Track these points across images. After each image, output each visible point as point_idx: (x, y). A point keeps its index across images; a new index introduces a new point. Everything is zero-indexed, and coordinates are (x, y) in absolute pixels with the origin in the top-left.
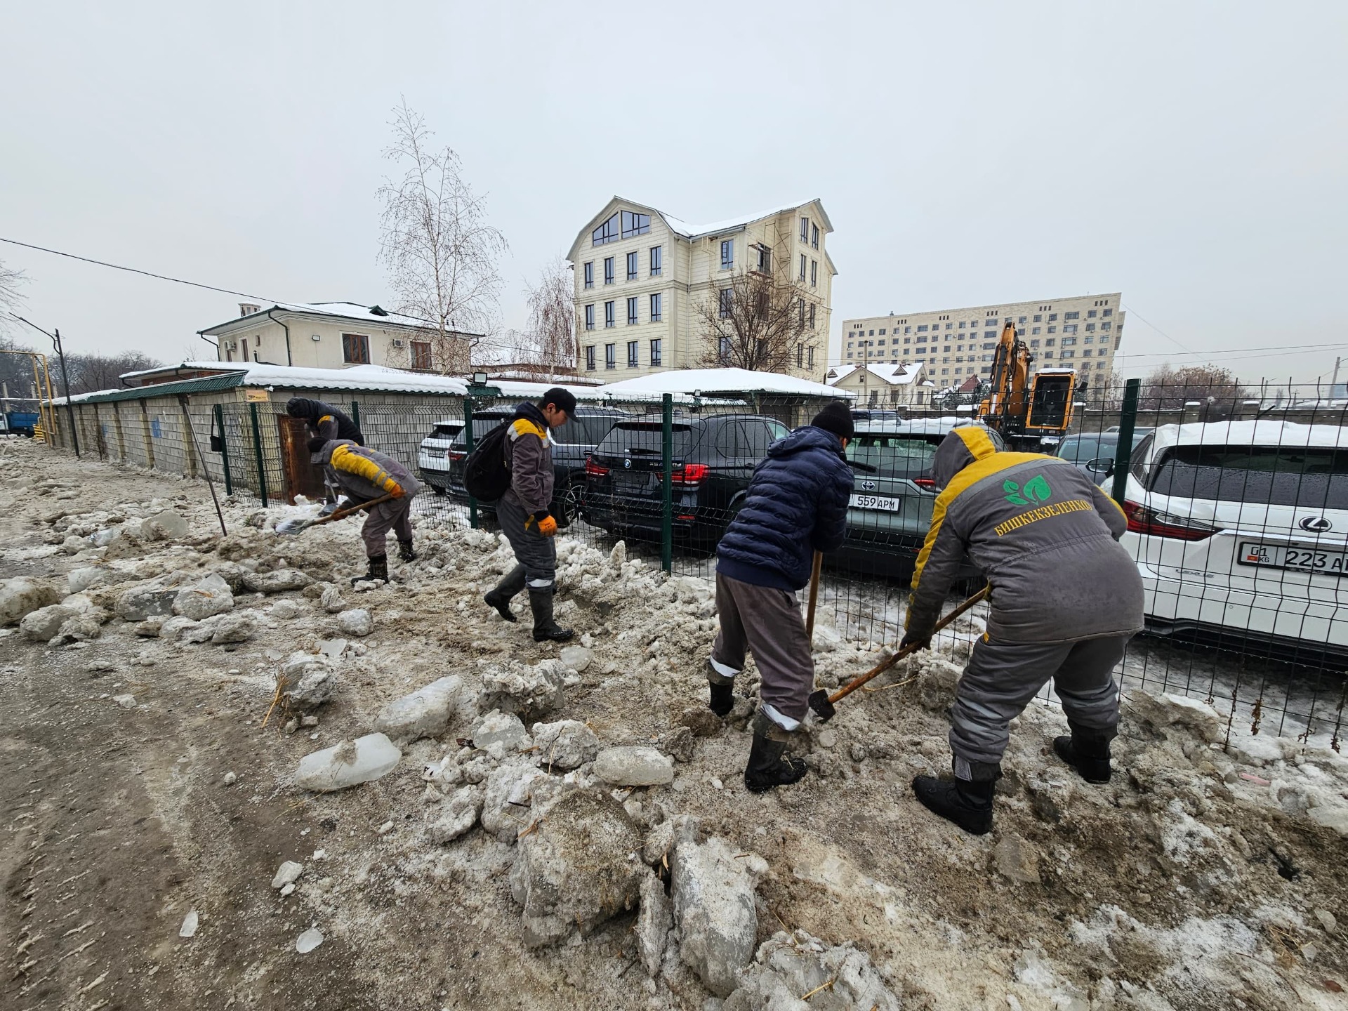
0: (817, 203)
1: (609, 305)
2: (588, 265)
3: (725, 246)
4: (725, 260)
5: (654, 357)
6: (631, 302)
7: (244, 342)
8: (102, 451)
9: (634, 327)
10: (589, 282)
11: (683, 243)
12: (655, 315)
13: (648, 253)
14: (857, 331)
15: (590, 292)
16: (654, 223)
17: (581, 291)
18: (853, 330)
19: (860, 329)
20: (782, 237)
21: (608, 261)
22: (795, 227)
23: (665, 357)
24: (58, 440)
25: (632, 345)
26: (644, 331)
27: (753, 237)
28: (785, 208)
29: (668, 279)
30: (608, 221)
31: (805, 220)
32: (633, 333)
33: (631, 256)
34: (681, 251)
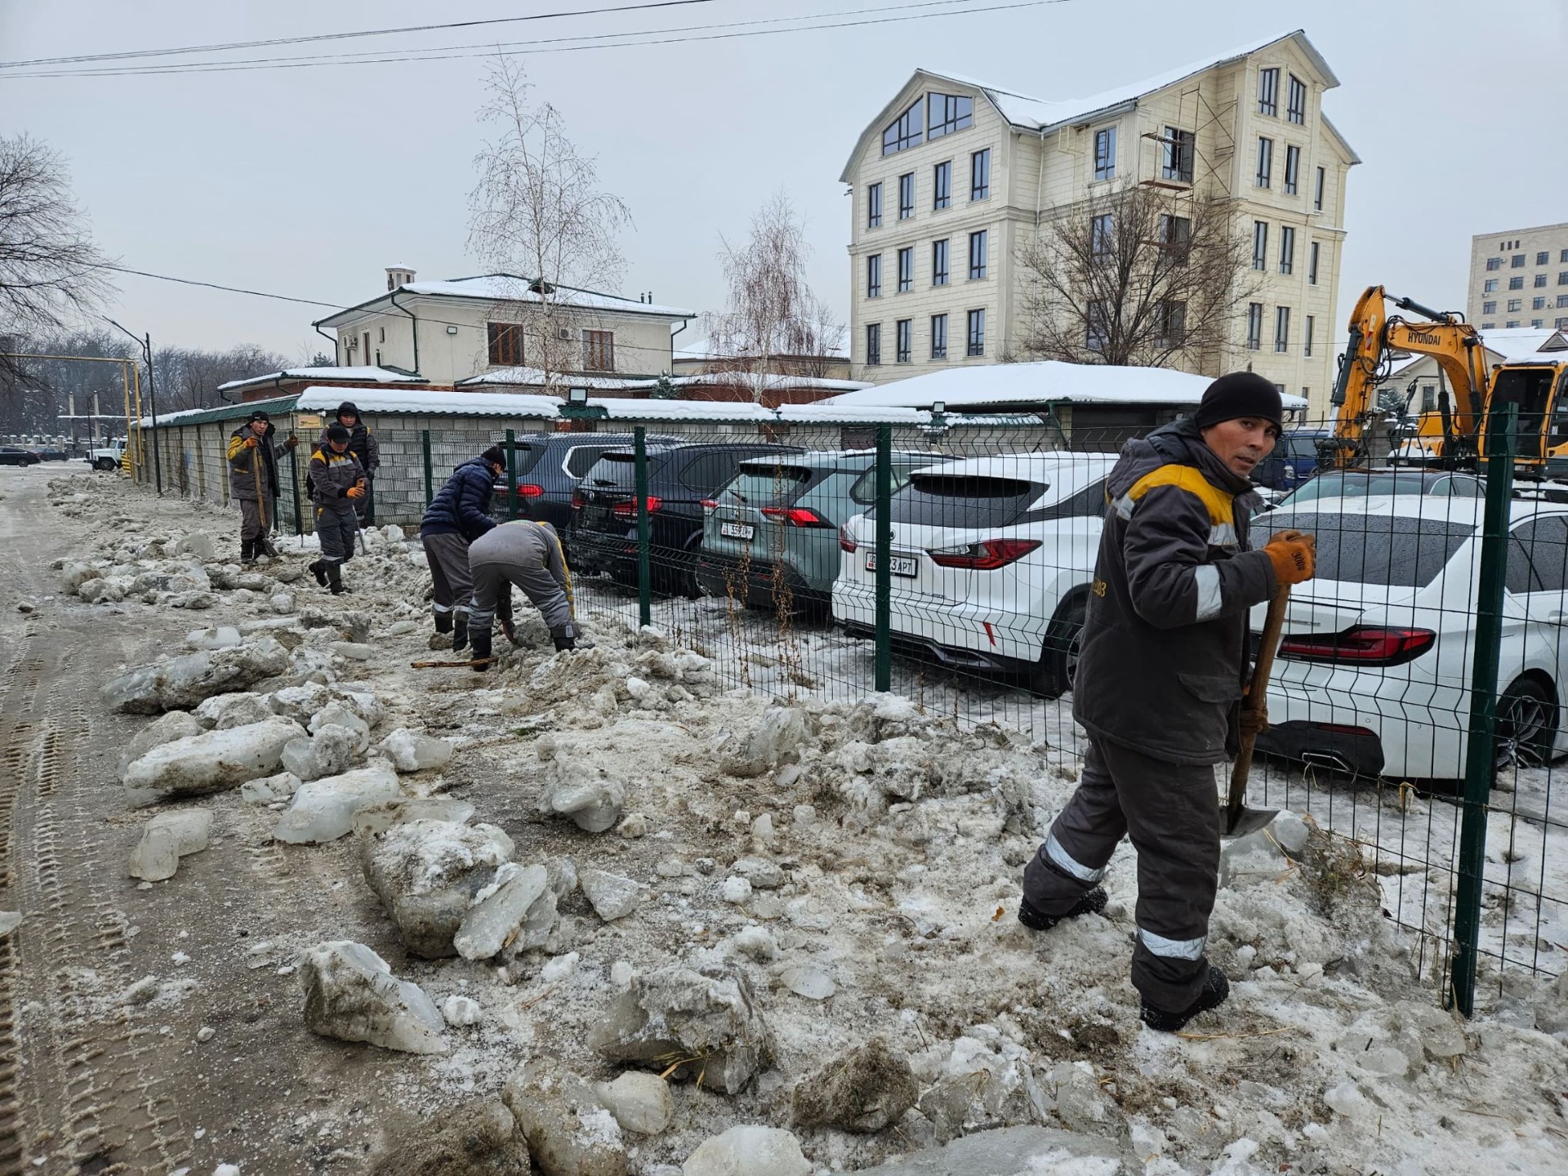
0: (1299, 38)
1: (904, 254)
2: (874, 188)
3: (1102, 139)
4: (1101, 163)
5: (973, 341)
6: (939, 246)
7: (366, 336)
8: (184, 488)
9: (944, 291)
10: (874, 217)
11: (1029, 140)
12: (976, 269)
13: (932, 173)
14: (1508, 255)
15: (875, 234)
16: (980, 110)
17: (862, 231)
18: (1496, 254)
19: (1515, 252)
20: (1221, 111)
21: (905, 179)
22: (1249, 88)
23: (991, 339)
24: (144, 475)
25: (938, 320)
26: (959, 295)
27: (1156, 120)
28: (1225, 56)
29: (998, 205)
30: (907, 112)
31: (1272, 73)
32: (939, 300)
33: (941, 169)
34: (1025, 154)
